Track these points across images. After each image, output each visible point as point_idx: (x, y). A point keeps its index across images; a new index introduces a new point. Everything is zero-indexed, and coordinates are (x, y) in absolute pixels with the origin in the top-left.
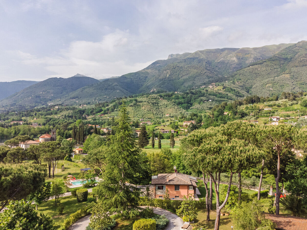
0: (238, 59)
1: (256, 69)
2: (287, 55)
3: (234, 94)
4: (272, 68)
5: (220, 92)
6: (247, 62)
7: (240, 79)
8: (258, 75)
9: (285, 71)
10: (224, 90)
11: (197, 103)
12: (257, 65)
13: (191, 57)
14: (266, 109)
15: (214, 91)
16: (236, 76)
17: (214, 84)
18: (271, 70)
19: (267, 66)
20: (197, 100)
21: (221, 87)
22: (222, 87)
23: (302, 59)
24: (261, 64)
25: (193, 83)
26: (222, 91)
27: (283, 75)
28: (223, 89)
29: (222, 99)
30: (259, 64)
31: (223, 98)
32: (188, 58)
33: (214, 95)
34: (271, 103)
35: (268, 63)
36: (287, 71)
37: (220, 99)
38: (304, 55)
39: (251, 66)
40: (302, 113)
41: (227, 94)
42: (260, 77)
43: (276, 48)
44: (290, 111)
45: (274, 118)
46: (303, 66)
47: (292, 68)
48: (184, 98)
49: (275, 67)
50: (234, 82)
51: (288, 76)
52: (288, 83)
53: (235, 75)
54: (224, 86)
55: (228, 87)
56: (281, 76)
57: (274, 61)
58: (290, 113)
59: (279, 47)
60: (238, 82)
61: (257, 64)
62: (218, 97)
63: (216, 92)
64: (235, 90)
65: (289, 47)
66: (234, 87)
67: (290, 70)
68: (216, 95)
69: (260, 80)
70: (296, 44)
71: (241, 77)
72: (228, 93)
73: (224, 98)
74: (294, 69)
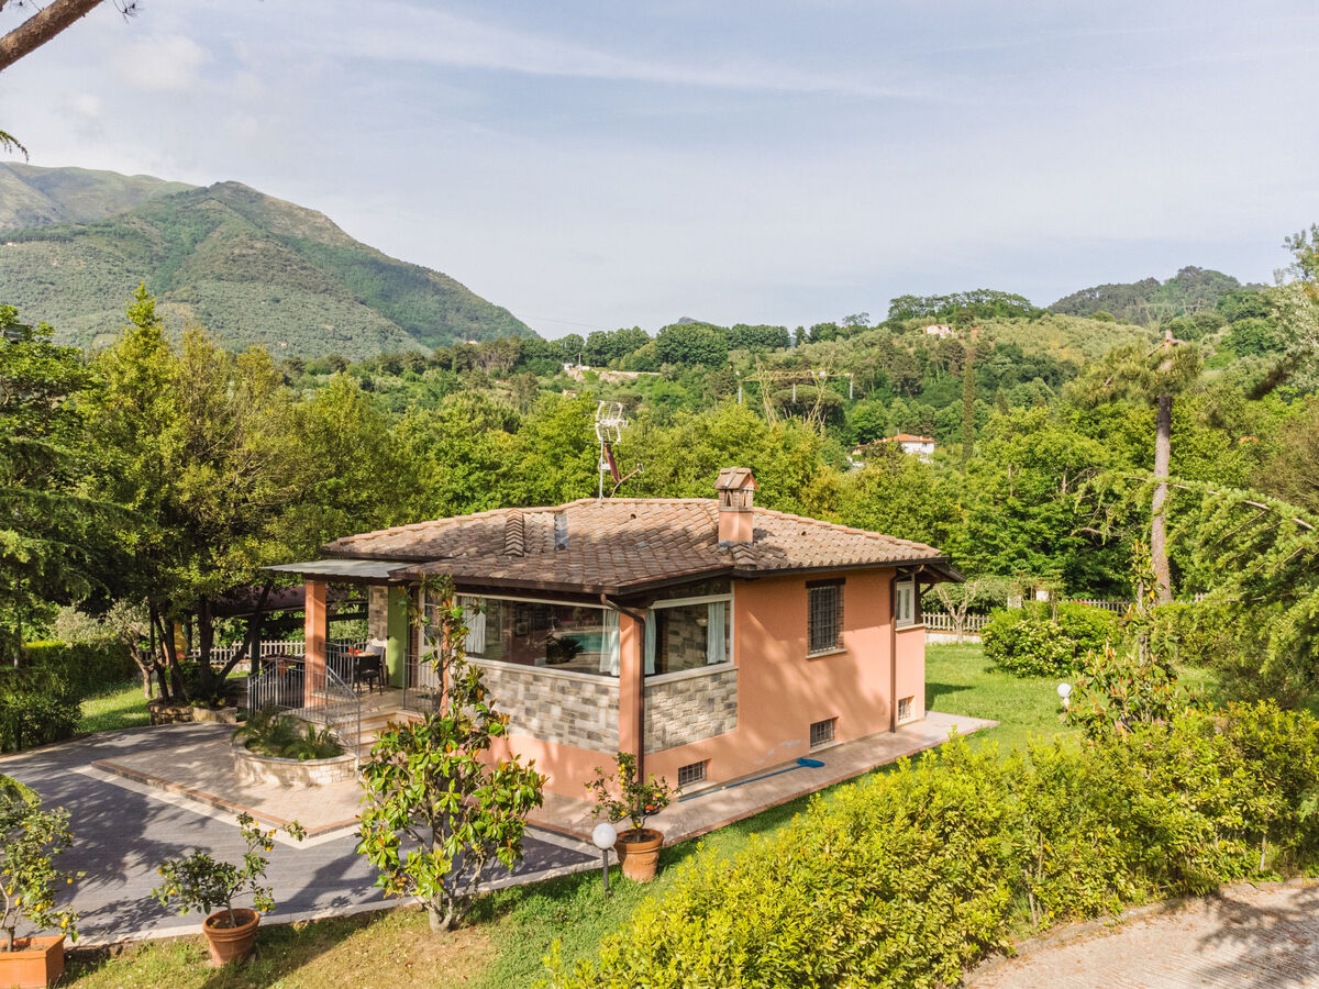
1: (46, 261)
2: (174, 223)
4: (116, 269)
8: (52, 287)
9: (172, 290)
12: (45, 243)
18: (111, 277)
19: (95, 254)
23: (237, 251)
24: (62, 239)
27: (168, 306)
30: (52, 238)
35: (100, 243)
36: (183, 291)
38: (243, 237)
39: (14, 241)
42: (61, 299)
43: (120, 187)
46: (242, 279)
47: (203, 283)
49: (128, 264)
51: (185, 311)
57: (123, 237)
59: (135, 187)
61: (42, 239)
65: (180, 194)
67: (194, 288)
69: (63, 312)
70: (205, 191)
74: (208, 287)
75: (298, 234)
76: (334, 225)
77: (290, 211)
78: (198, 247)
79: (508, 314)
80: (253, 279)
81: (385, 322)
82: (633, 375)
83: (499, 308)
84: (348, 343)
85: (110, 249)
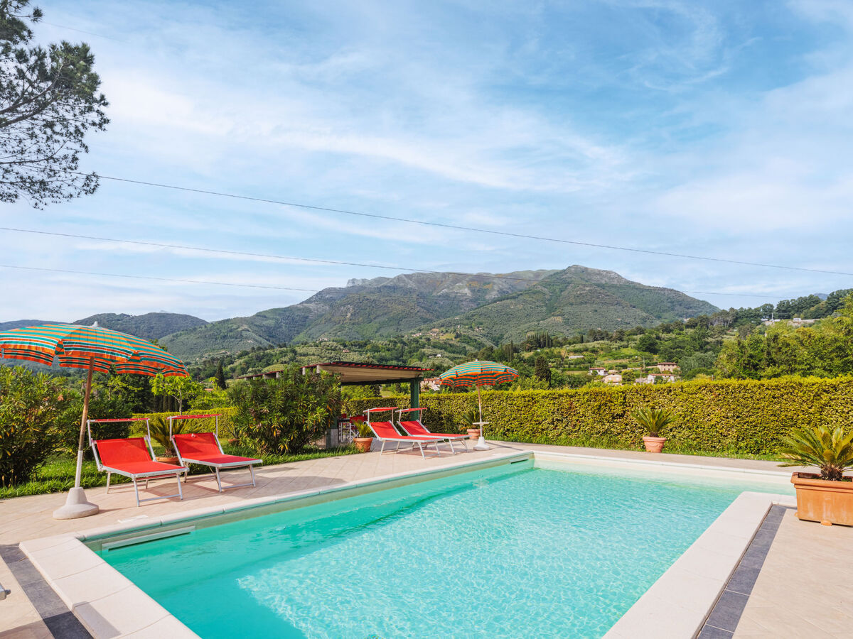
0: (473, 291)
1: (508, 306)
2: (553, 285)
3: (476, 348)
4: (533, 306)
5: (451, 342)
6: (487, 297)
7: (482, 324)
8: (511, 316)
9: (554, 312)
10: (458, 339)
11: (415, 360)
13: (389, 285)
14: (573, 357)
15: (441, 342)
16: (474, 317)
17: (437, 330)
18: (531, 310)
19: (525, 301)
20: (415, 354)
21: (452, 336)
22: (454, 335)
23: (578, 292)
24: (514, 298)
25: (398, 329)
26: (454, 342)
27: (553, 318)
28: (456, 338)
29: (456, 355)
30: (511, 298)
31: (457, 353)
32: (385, 287)
33: (441, 349)
34: (578, 346)
35: (526, 297)
36: (558, 312)
37: (452, 355)
38: (580, 286)
39: (499, 301)
40: (648, 361)
41: (465, 347)
42: (515, 320)
43: (532, 275)
44: (623, 358)
45: (599, 370)
46: (582, 303)
47: (565, 307)
48: (388, 350)
49: (537, 304)
50: (471, 327)
51: (559, 319)
52: (562, 330)
53: (473, 316)
54: (457, 333)
55: (464, 336)
56: (549, 320)
57: (535, 294)
58: (624, 362)
59: (537, 274)
60: (478, 328)
61: (508, 299)
62: (449, 352)
63: (445, 343)
64: (476, 340)
65: (554, 274)
66: (474, 335)
67: (562, 310)
68: (445, 349)
70: (564, 271)
71: (481, 320)
72: (465, 345)
73: (460, 353)
74: (567, 309)
75: (603, 282)
76: (619, 275)
77: (599, 273)
78: (562, 293)
79: (707, 303)
80: (586, 303)
81: (644, 314)
82: (811, 321)
83: (702, 301)
84: (628, 326)
85: (531, 299)
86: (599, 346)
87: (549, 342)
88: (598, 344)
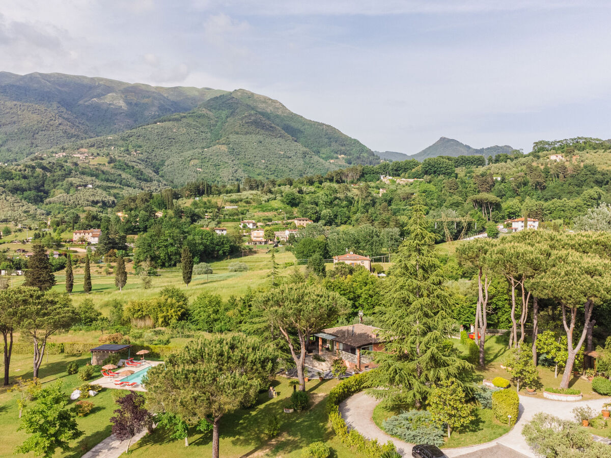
0: (129, 104)
1: (171, 129)
2: (219, 110)
3: (133, 176)
4: (197, 131)
5: (103, 168)
6: (147, 113)
7: (140, 147)
8: (174, 141)
9: (219, 139)
10: (112, 165)
11: (59, 191)
12: (171, 122)
13: (18, 84)
14: (229, 207)
15: (92, 167)
16: (131, 139)
17: (86, 150)
18: (195, 135)
19: (189, 125)
20: (60, 183)
21: (105, 160)
22: (108, 159)
24: (177, 120)
25: (32, 143)
26: (108, 168)
27: (218, 146)
28: (109, 163)
29: (109, 184)
30: (173, 120)
31: (111, 181)
32: (13, 86)
33: (92, 175)
34: (234, 196)
35: (191, 121)
36: (223, 140)
37: (105, 184)
39: (160, 122)
40: (288, 215)
41: (120, 175)
42: (177, 145)
43: (196, 93)
44: (270, 210)
45: (249, 223)
46: (247, 133)
47: (231, 136)
48: (25, 177)
49: (202, 129)
50: (128, 150)
51: (224, 148)
52: (227, 161)
53: (129, 136)
54: (111, 158)
55: (120, 161)
56: (214, 148)
57: (199, 117)
58: (270, 214)
59: (203, 93)
60: (136, 151)
61: (170, 121)
62: (102, 180)
63: (97, 169)
64: (133, 167)
66: (130, 161)
67: (228, 138)
68: (97, 176)
69: (178, 151)
70: (231, 93)
71: (140, 142)
72: (120, 172)
73: (114, 181)
74: (233, 138)
75: (268, 111)
76: (283, 106)
77: (266, 100)
78: (228, 120)
79: (358, 142)
80: (251, 133)
81: (305, 149)
82: (411, 180)
83: (355, 140)
85: (195, 123)
86: (251, 197)
87: (207, 189)
88: (252, 194)
